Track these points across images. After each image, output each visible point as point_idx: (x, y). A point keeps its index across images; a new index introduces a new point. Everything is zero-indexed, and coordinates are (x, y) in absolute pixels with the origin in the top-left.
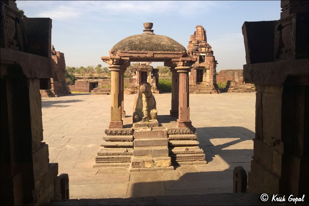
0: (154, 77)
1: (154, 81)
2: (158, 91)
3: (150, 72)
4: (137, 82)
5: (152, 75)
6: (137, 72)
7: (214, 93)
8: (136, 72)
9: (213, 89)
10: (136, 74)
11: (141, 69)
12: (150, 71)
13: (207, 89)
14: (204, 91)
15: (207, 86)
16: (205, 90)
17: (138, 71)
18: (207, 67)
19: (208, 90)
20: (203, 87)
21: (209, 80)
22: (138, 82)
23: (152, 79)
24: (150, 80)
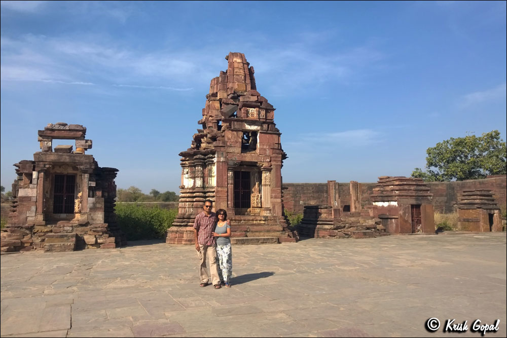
0: (99, 193)
1: (98, 205)
2: (113, 239)
3: (87, 176)
4: (34, 208)
5: (93, 184)
6: (35, 174)
7: (286, 241)
8: (31, 175)
9: (284, 230)
10: (31, 182)
11: (55, 164)
12: (85, 172)
13: (266, 227)
14: (257, 234)
15: (266, 219)
16: (260, 232)
17: (39, 172)
18: (265, 165)
19: (268, 231)
20: (255, 222)
21: (271, 202)
22: (40, 209)
23: (91, 200)
24: (85, 201)
